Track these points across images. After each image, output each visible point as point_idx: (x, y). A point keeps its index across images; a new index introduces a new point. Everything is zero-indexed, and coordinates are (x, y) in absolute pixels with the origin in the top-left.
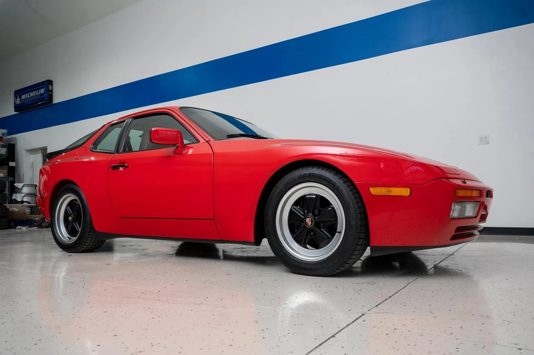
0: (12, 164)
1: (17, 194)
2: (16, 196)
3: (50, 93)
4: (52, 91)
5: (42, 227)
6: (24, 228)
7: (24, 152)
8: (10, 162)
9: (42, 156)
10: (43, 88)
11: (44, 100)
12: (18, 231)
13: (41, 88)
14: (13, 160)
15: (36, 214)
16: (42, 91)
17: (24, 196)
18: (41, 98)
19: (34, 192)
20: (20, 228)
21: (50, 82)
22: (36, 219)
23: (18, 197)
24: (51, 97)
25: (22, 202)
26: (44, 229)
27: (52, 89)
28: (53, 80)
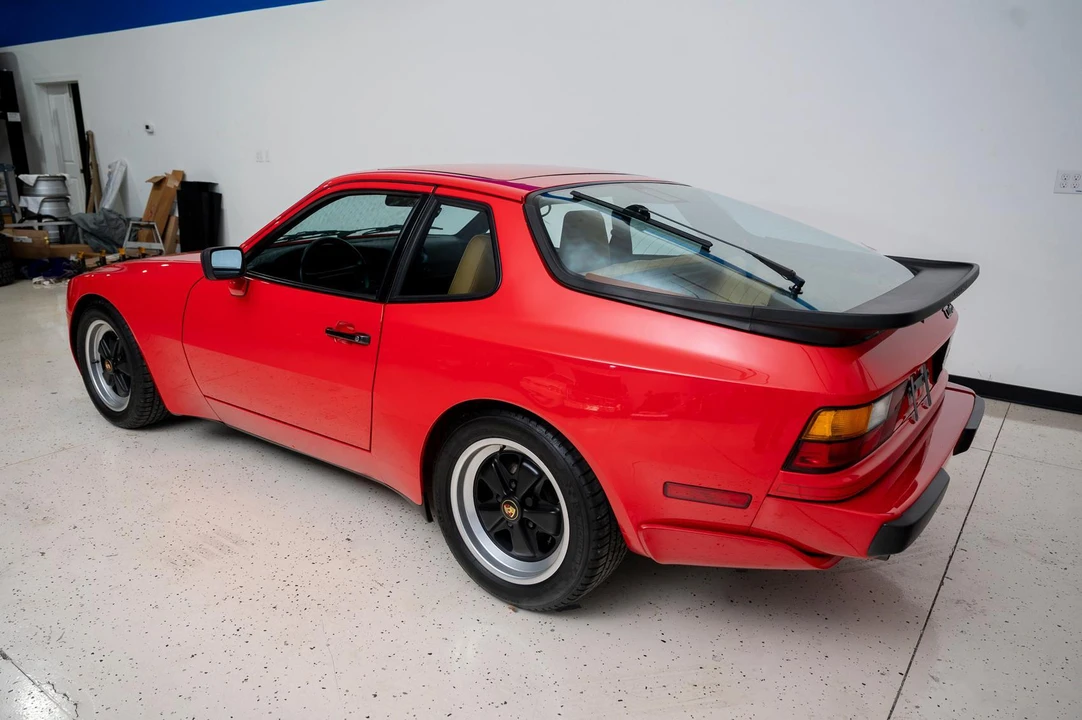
0: (14, 117)
1: (29, 198)
2: (26, 201)
6: (47, 283)
7: (34, 86)
8: (8, 114)
9: (72, 99)
12: (35, 286)
14: (15, 109)
15: (70, 243)
17: (43, 201)
19: (61, 192)
20: (40, 283)
22: (71, 258)
23: (32, 204)
25: (39, 217)
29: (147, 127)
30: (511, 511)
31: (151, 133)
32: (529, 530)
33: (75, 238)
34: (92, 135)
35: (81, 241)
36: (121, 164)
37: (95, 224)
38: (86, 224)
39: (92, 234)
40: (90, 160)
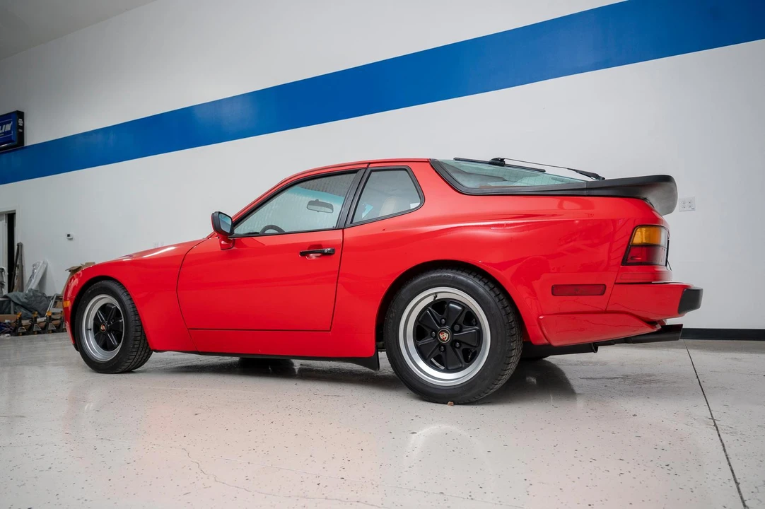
3: (21, 130)
4: (22, 128)
5: (18, 335)
9: (7, 224)
10: (9, 122)
11: (12, 141)
13: (6, 123)
15: (3, 314)
16: (8, 127)
18: (7, 138)
21: (20, 115)
22: (6, 321)
24: (21, 136)
26: (21, 337)
27: (23, 124)
28: (25, 111)
29: (69, 235)
30: (445, 336)
31: (71, 239)
32: (456, 349)
33: (7, 310)
34: (22, 245)
35: (12, 312)
36: (44, 263)
37: (25, 298)
38: (18, 299)
39: (23, 306)
40: (18, 263)
